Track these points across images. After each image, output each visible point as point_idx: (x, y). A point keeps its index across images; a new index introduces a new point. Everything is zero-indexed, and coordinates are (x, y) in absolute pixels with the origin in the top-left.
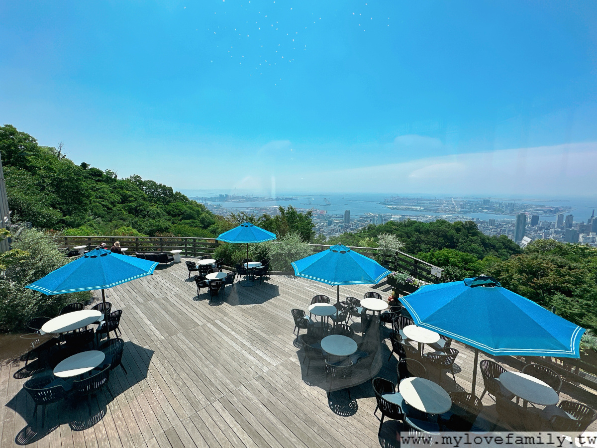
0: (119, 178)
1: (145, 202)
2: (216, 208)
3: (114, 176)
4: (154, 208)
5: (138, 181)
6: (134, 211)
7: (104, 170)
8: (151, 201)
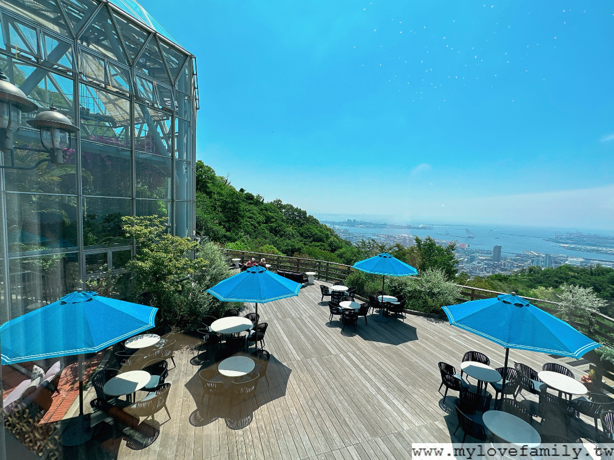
0: (265, 202)
1: (283, 223)
2: (343, 233)
3: (262, 199)
4: (290, 229)
5: (280, 204)
6: (275, 231)
7: (255, 195)
8: (287, 223)
